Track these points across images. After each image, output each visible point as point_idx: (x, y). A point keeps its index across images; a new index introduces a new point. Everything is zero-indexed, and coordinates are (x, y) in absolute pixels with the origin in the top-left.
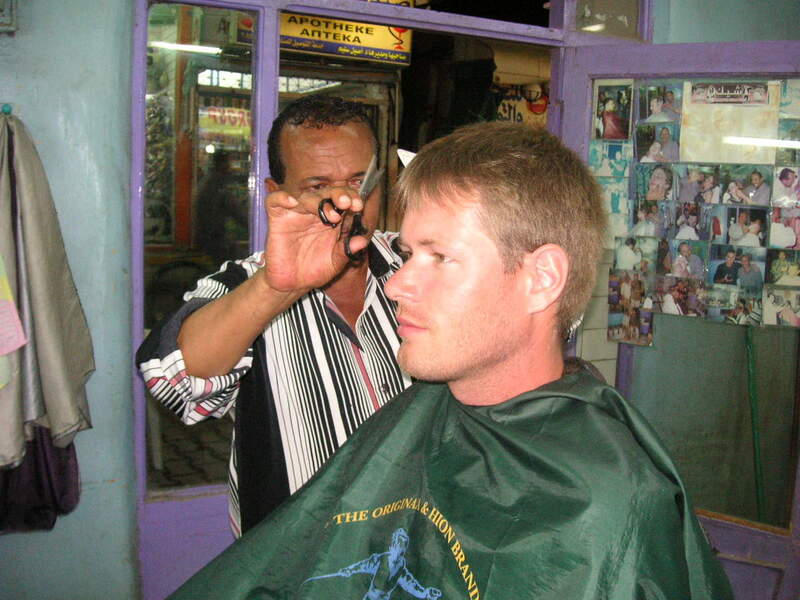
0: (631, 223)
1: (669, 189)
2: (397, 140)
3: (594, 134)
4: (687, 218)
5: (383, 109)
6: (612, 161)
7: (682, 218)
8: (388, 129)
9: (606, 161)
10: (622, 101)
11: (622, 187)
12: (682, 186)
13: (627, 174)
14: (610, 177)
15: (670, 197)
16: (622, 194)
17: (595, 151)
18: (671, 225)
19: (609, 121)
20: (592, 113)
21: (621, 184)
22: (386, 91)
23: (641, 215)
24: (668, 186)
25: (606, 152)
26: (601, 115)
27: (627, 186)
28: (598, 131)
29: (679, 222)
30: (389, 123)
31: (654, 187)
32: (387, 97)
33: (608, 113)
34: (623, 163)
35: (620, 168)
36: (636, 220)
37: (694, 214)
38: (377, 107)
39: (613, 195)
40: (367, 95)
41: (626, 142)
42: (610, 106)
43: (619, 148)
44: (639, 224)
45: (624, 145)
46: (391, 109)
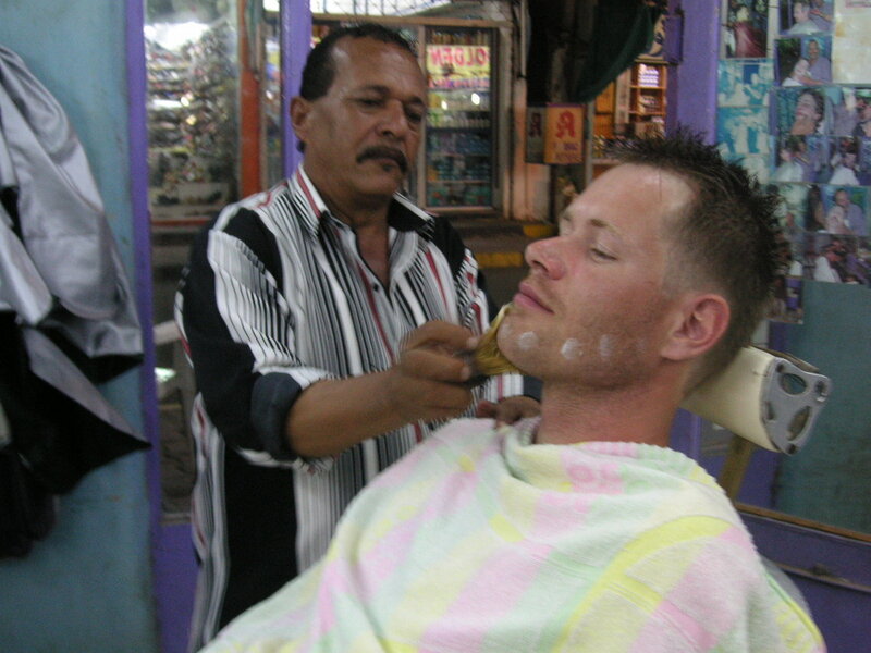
0: (773, 165)
1: (820, 120)
2: (524, 73)
3: (723, 52)
4: (844, 156)
5: (505, 33)
6: (748, 86)
7: (837, 158)
8: (513, 58)
9: (740, 86)
10: (757, 8)
11: (760, 120)
12: (836, 115)
13: (766, 102)
14: (744, 108)
15: (821, 130)
16: (760, 128)
17: (725, 74)
18: (823, 166)
19: (743, 35)
20: (720, 25)
21: (760, 115)
22: (507, 9)
23: (785, 155)
24: (817, 116)
25: (740, 75)
26: (732, 27)
27: (766, 118)
28: (728, 48)
29: (833, 162)
30: (513, 50)
31: (801, 117)
32: (510, 17)
33: (741, 24)
34: (761, 88)
35: (757, 95)
36: (779, 162)
37: (851, 152)
38: (498, 30)
39: (749, 130)
40: (483, 15)
41: (765, 61)
42: (743, 15)
43: (755, 69)
44: (783, 166)
45: (762, 65)
46: (516, 33)
